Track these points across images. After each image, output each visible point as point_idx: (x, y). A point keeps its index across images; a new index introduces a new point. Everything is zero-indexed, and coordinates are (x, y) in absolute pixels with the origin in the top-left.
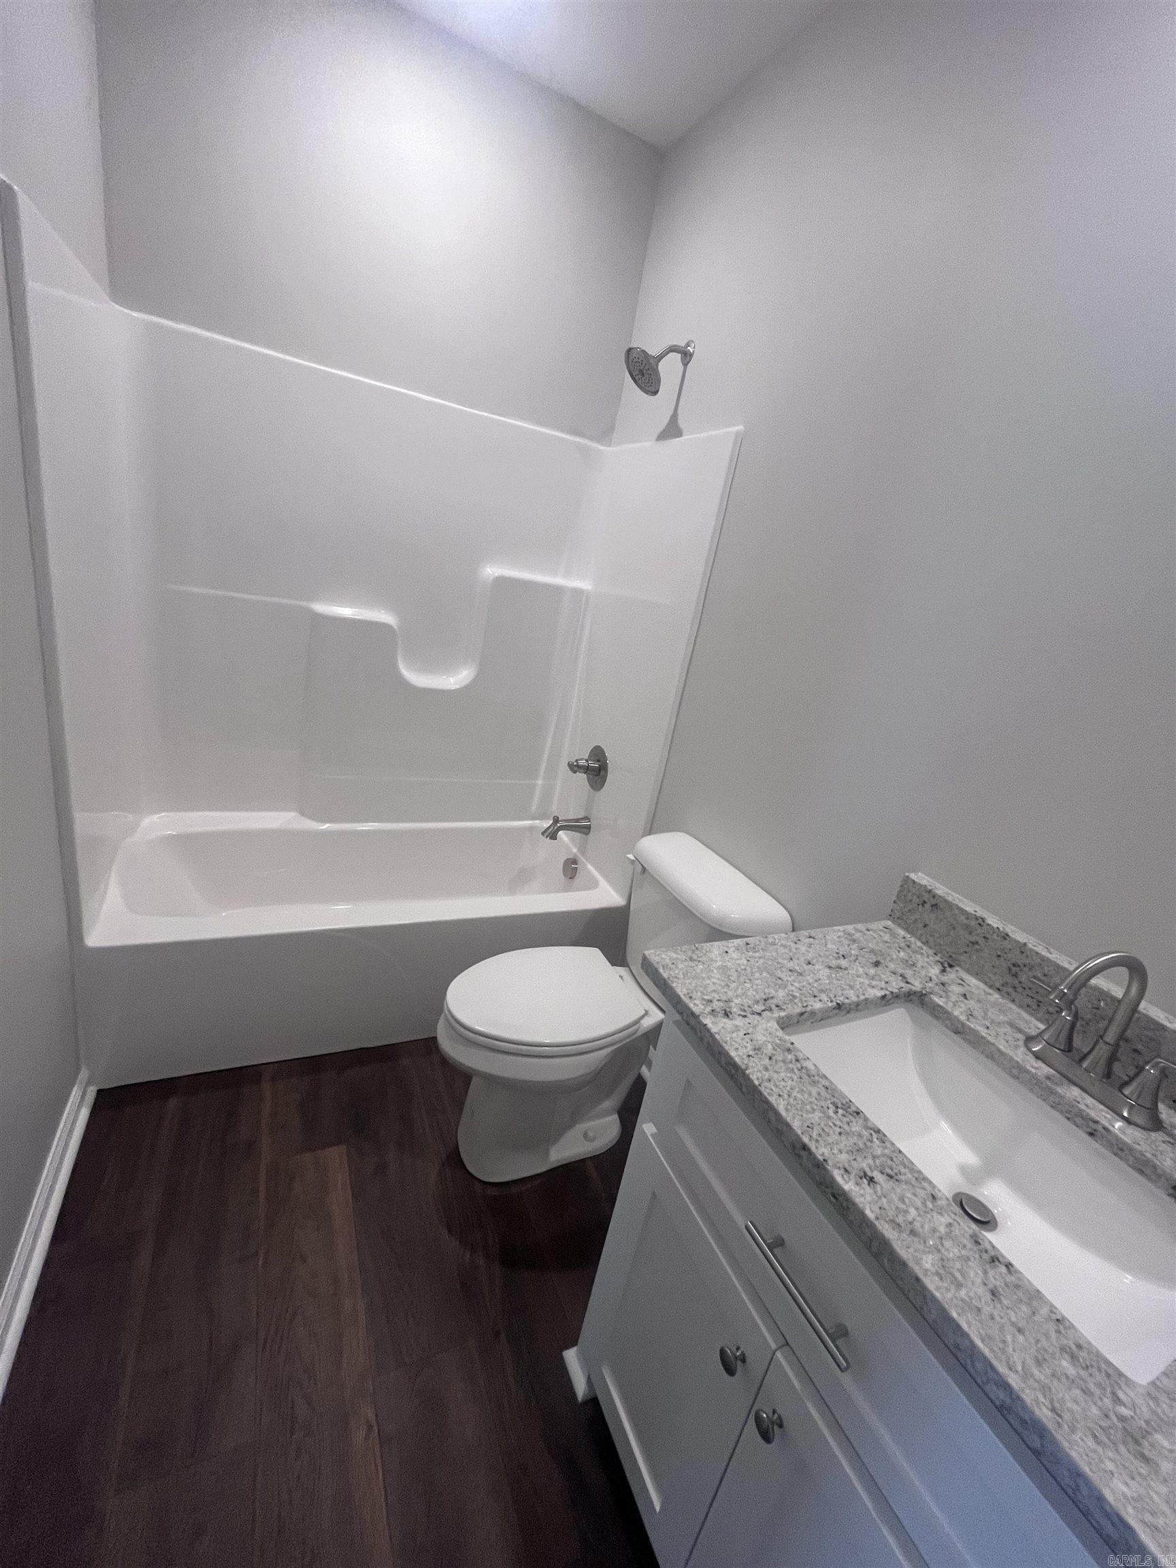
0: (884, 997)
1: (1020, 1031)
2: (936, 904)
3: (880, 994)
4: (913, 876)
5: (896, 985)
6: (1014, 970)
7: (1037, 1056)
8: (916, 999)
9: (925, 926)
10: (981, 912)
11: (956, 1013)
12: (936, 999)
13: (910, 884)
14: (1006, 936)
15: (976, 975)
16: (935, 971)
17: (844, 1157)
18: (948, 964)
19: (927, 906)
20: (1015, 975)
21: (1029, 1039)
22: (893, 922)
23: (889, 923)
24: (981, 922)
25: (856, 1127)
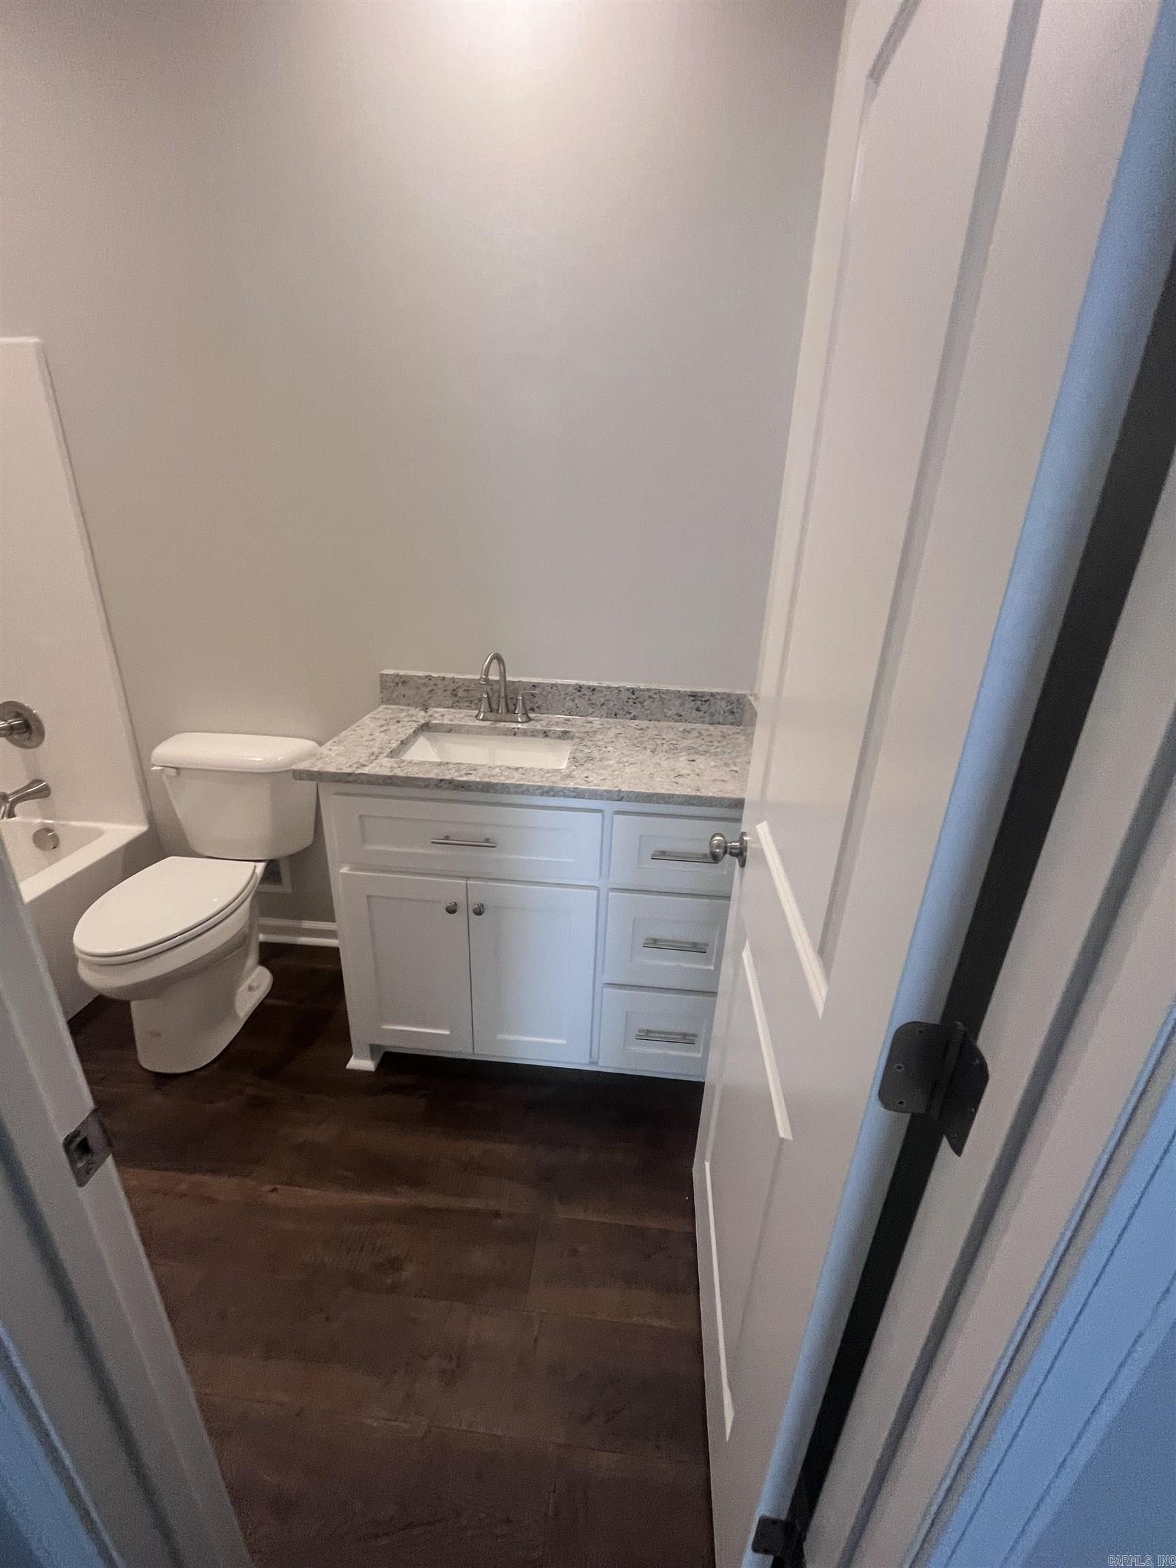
0: (414, 731)
1: (471, 716)
2: (404, 681)
3: (412, 730)
4: (384, 672)
5: (415, 725)
6: (454, 693)
7: (483, 720)
8: (425, 728)
9: (404, 696)
10: (427, 673)
11: (446, 722)
12: (434, 722)
13: (385, 677)
14: (444, 679)
15: (440, 706)
16: (422, 713)
17: (456, 774)
18: (425, 710)
19: (400, 684)
20: (456, 696)
21: (477, 716)
22: (386, 704)
23: (384, 706)
24: (429, 678)
25: (451, 766)
